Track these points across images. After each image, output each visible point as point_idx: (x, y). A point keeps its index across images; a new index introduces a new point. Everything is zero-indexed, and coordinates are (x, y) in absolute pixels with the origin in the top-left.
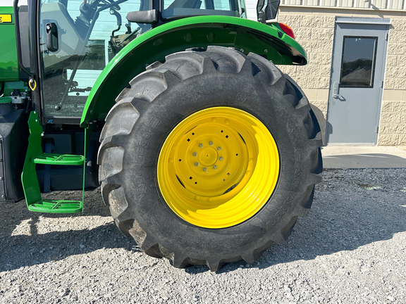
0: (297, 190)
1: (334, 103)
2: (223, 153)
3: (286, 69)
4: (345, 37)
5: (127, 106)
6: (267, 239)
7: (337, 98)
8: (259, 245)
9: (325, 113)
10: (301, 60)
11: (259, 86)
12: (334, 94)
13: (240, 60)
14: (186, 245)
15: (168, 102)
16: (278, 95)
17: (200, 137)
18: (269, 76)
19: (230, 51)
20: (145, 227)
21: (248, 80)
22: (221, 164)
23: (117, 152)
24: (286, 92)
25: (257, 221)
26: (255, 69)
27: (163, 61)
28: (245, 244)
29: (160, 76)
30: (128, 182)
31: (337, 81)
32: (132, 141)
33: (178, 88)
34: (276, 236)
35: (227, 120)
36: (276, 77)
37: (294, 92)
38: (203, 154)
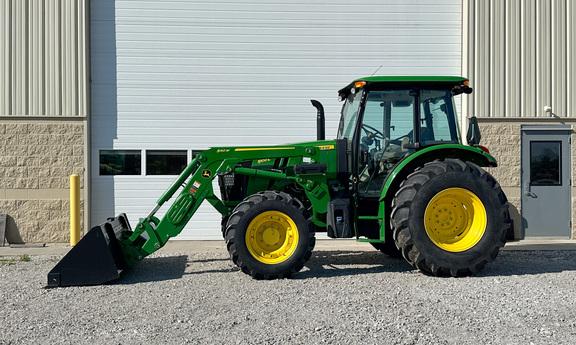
0: (497, 232)
1: (527, 200)
2: (453, 216)
3: (487, 169)
4: (531, 142)
5: (410, 188)
6: (482, 259)
7: (529, 195)
8: (479, 261)
9: (519, 209)
10: (494, 165)
11: (474, 177)
12: (526, 192)
13: (463, 165)
14: (439, 259)
15: (430, 185)
16: (484, 182)
17: (441, 206)
18: (479, 173)
19: (457, 160)
20: (419, 249)
21: (469, 175)
22: (452, 222)
23: (405, 210)
24: (488, 180)
25: (477, 249)
26: (471, 170)
27: (423, 166)
28: (471, 261)
29: (425, 173)
30: (411, 224)
31: (527, 180)
32: (413, 204)
33: (434, 179)
34: (488, 257)
35: (455, 196)
36: (482, 173)
37: (492, 181)
38: (442, 216)
